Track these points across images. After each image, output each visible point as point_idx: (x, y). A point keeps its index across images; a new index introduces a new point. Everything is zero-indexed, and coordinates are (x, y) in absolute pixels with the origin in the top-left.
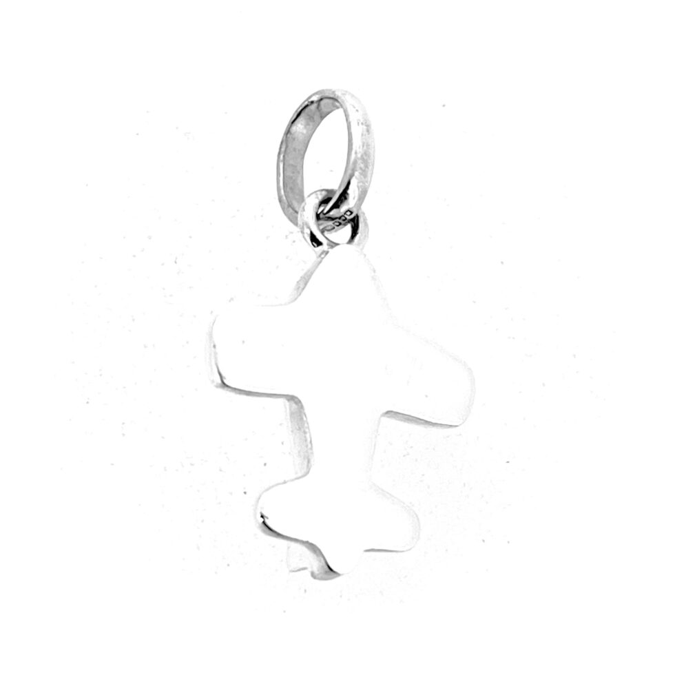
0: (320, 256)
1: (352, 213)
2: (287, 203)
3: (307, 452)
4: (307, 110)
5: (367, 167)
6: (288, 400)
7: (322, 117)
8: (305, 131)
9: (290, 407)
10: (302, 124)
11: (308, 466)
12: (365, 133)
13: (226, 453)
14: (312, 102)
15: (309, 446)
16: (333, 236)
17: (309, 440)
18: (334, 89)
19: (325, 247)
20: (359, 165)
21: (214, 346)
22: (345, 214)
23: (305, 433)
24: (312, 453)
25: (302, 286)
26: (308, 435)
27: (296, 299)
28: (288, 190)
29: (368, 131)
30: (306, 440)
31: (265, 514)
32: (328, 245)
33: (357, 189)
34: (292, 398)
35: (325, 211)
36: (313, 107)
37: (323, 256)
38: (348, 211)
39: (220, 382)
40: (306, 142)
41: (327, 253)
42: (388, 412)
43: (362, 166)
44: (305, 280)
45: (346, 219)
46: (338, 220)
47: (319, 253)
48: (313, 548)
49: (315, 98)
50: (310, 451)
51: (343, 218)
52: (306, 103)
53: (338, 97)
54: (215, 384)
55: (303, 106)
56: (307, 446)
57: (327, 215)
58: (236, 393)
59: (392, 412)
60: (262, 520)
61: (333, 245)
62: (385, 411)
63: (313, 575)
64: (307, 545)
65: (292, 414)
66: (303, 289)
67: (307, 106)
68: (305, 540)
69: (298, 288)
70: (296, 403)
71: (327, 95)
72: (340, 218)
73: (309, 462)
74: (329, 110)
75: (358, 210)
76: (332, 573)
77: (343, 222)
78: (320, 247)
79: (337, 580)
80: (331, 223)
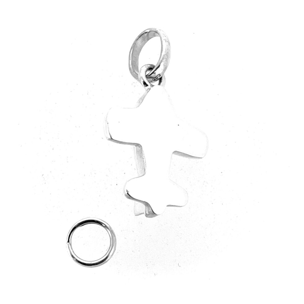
0: (147, 90)
1: (160, 76)
2: (133, 71)
3: (144, 166)
4: (143, 36)
5: (168, 58)
6: (136, 146)
7: (148, 40)
8: (141, 45)
9: (137, 149)
10: (140, 41)
11: (144, 172)
12: (168, 45)
13: (109, 169)
14: (146, 32)
15: (145, 164)
16: (153, 84)
17: (145, 161)
18: (155, 28)
19: (149, 87)
20: (165, 57)
21: (108, 124)
22: (158, 76)
23: (143, 158)
24: (146, 166)
25: (141, 101)
26: (144, 160)
27: (139, 106)
28: (133, 66)
29: (169, 45)
30: (143, 162)
31: (128, 190)
32: (150, 86)
33: (163, 66)
34: (137, 145)
35: (149, 75)
36: (146, 35)
37: (148, 90)
38: (159, 75)
39: (110, 138)
40: (141, 49)
41: (150, 89)
42: (175, 152)
43: (166, 57)
44: (142, 99)
45: (158, 78)
46: (154, 78)
47: (147, 89)
48: (147, 204)
49: (148, 31)
50: (145, 166)
51: (156, 77)
52: (143, 33)
53: (157, 31)
54: (108, 139)
55: (142, 34)
56: (144, 164)
57: (150, 76)
58: (116, 142)
59: (176, 151)
60: (127, 193)
61: (152, 86)
62: (174, 151)
63: (147, 215)
64: (144, 203)
65: (137, 151)
66: (142, 102)
67: (143, 34)
68: (144, 201)
69: (139, 102)
70: (139, 147)
71: (152, 30)
72: (155, 77)
73: (145, 170)
74: (152, 37)
75: (163, 75)
76: (154, 214)
77: (156, 79)
78: (147, 87)
79: (156, 217)
80: (151, 79)
